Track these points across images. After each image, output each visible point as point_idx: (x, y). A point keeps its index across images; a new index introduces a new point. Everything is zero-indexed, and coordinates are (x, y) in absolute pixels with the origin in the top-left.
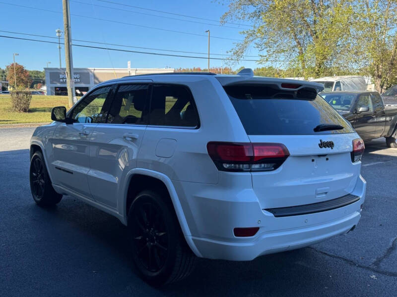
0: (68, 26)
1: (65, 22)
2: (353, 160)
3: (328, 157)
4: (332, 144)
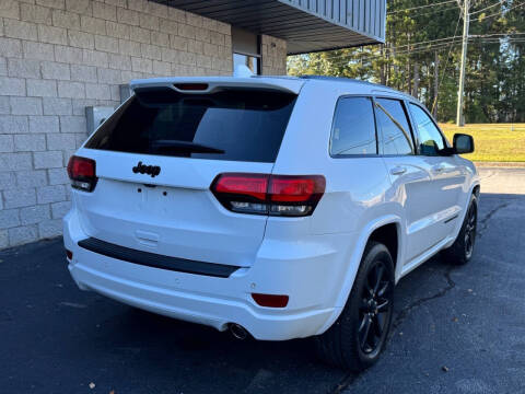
2: (229, 207)
3: (166, 190)
4: (154, 171)
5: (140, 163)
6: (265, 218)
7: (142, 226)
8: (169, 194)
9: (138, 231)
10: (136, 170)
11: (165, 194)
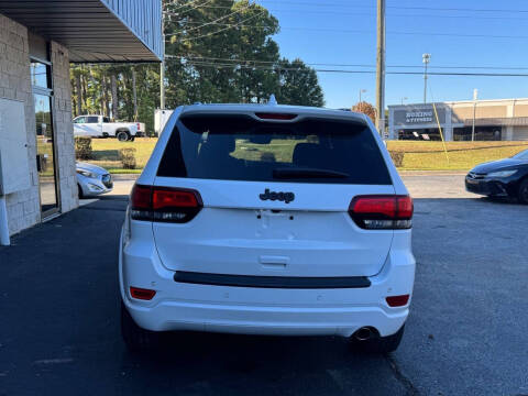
0: (382, 51)
1: (378, 45)
2: (363, 226)
3: (292, 214)
4: (288, 197)
5: (267, 191)
6: (391, 232)
7: (267, 252)
8: (295, 217)
9: (262, 257)
10: (263, 197)
11: (292, 218)
